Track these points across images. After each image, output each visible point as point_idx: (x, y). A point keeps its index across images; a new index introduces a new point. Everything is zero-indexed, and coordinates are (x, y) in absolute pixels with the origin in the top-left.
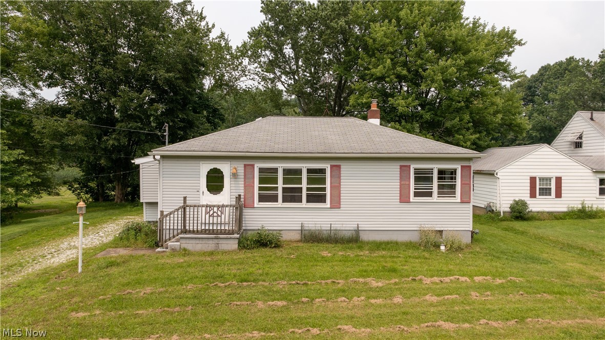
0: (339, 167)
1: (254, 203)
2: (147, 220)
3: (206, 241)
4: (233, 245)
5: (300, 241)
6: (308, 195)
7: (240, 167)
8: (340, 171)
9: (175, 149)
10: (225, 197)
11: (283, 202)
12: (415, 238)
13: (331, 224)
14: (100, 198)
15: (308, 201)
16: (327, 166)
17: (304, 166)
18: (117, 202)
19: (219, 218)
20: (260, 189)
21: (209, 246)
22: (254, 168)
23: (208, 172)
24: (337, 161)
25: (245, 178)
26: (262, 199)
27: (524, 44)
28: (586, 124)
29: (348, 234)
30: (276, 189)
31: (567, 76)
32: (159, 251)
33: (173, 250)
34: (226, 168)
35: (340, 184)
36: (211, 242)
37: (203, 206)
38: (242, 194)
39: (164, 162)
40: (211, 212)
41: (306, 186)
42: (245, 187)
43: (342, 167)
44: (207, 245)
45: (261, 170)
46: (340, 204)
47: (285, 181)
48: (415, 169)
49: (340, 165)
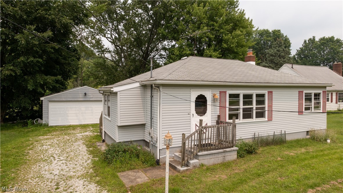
1: (226, 120)
2: (120, 141)
3: (216, 156)
4: (234, 156)
6: (256, 113)
8: (272, 95)
11: (243, 119)
13: (274, 131)
15: (256, 117)
16: (265, 92)
17: (254, 92)
20: (230, 110)
21: (219, 159)
22: (226, 94)
25: (220, 100)
26: (231, 117)
30: (239, 109)
33: (195, 167)
34: (208, 94)
35: (272, 104)
36: (220, 155)
41: (255, 106)
42: (220, 109)
43: (273, 92)
45: (231, 96)
46: (272, 118)
48: (305, 93)
49: (272, 91)
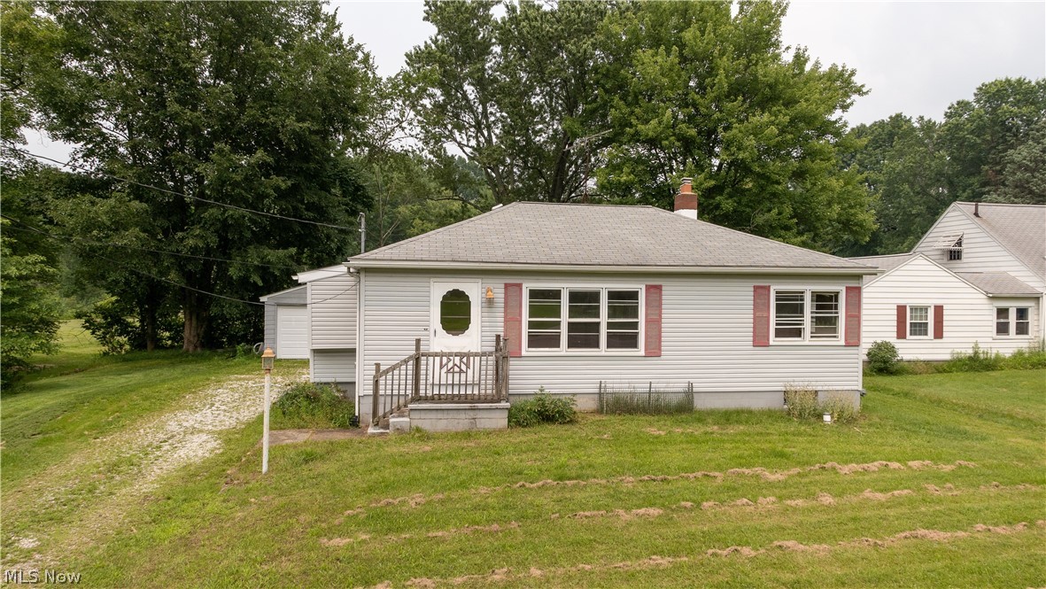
0: (659, 288)
1: (520, 349)
2: (317, 380)
3: (451, 415)
4: (501, 420)
5: (600, 411)
6: (610, 336)
7: (498, 289)
8: (661, 295)
9: (387, 257)
10: (474, 339)
11: (569, 347)
12: (776, 403)
13: (651, 383)
14: (149, 343)
15: (609, 346)
16: (639, 287)
17: (604, 287)
18: (187, 351)
19: (463, 375)
20: (531, 325)
21: (461, 422)
22: (521, 289)
23: (444, 297)
24: (658, 277)
25: (506, 307)
26: (534, 341)
27: (866, 93)
28: (969, 222)
29: (674, 400)
30: (557, 325)
31: (897, 144)
32: (374, 434)
33: (399, 430)
34: (474, 290)
35: (660, 316)
36: (462, 415)
37: (436, 355)
38: (502, 334)
39: (368, 279)
40: (450, 365)
41: (607, 320)
42: (505, 321)
43: (663, 288)
44: (457, 421)
45: (534, 294)
46: (660, 350)
47: (572, 312)
48: (777, 292)
49: (661, 286)
